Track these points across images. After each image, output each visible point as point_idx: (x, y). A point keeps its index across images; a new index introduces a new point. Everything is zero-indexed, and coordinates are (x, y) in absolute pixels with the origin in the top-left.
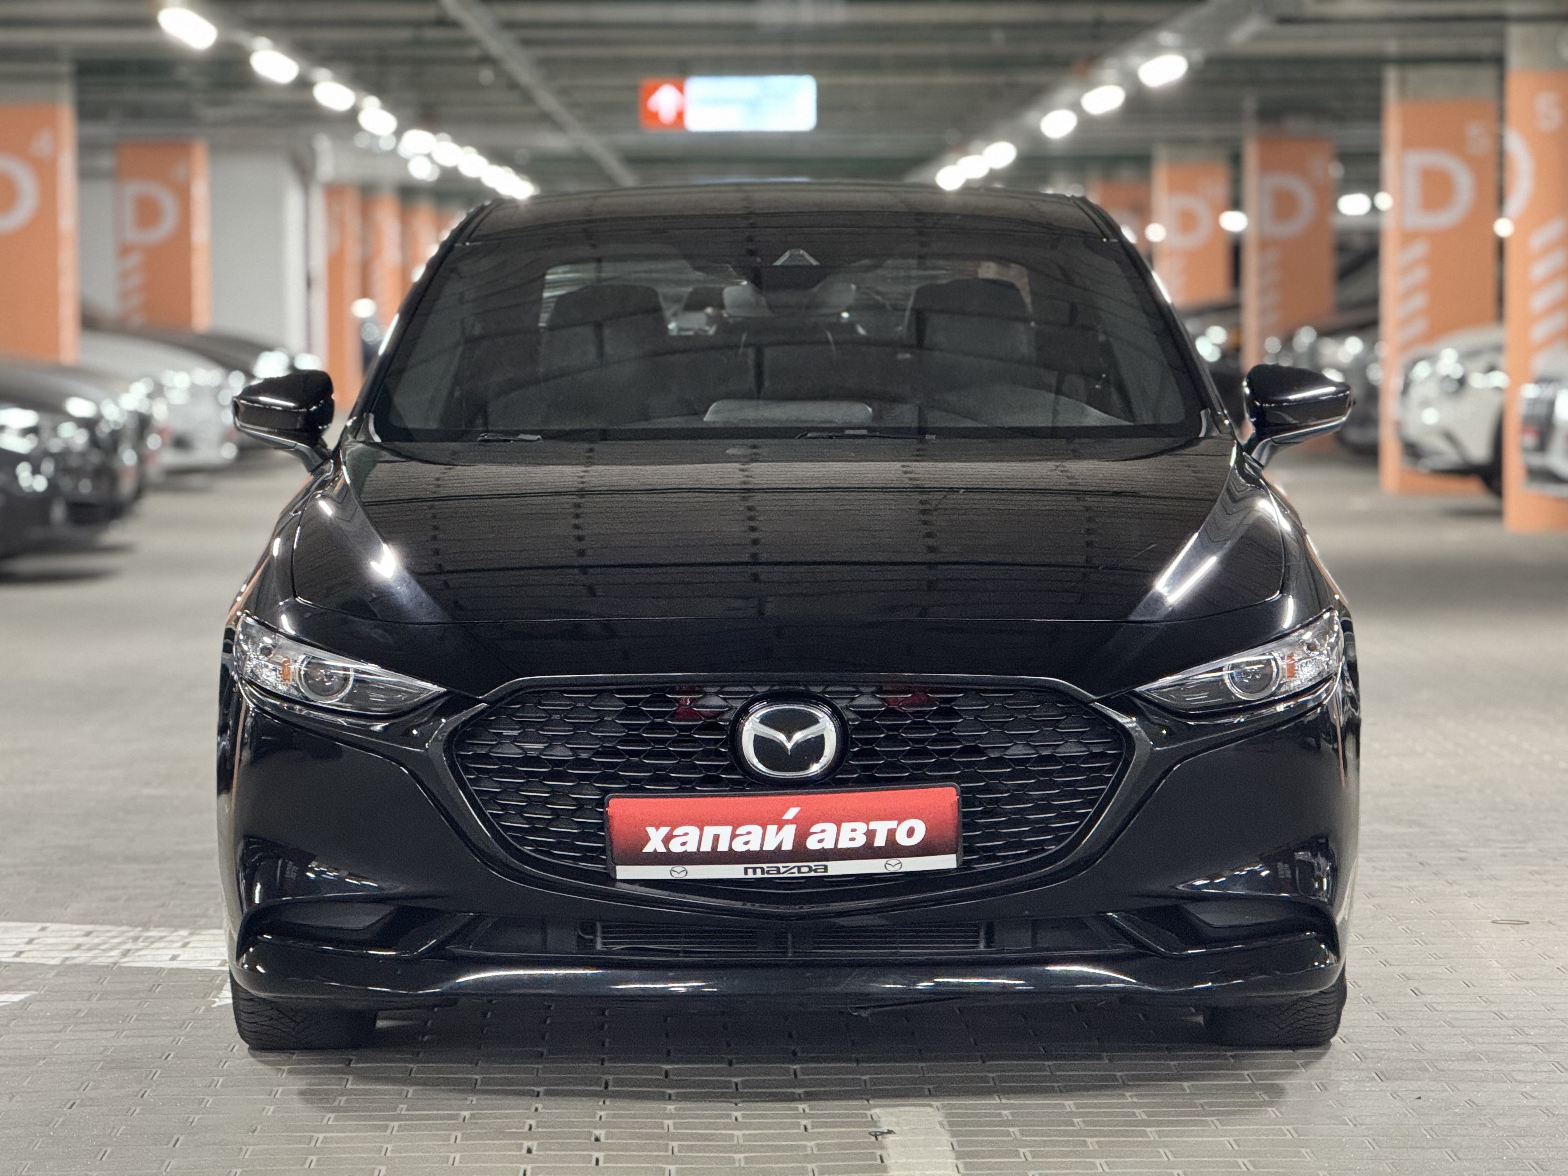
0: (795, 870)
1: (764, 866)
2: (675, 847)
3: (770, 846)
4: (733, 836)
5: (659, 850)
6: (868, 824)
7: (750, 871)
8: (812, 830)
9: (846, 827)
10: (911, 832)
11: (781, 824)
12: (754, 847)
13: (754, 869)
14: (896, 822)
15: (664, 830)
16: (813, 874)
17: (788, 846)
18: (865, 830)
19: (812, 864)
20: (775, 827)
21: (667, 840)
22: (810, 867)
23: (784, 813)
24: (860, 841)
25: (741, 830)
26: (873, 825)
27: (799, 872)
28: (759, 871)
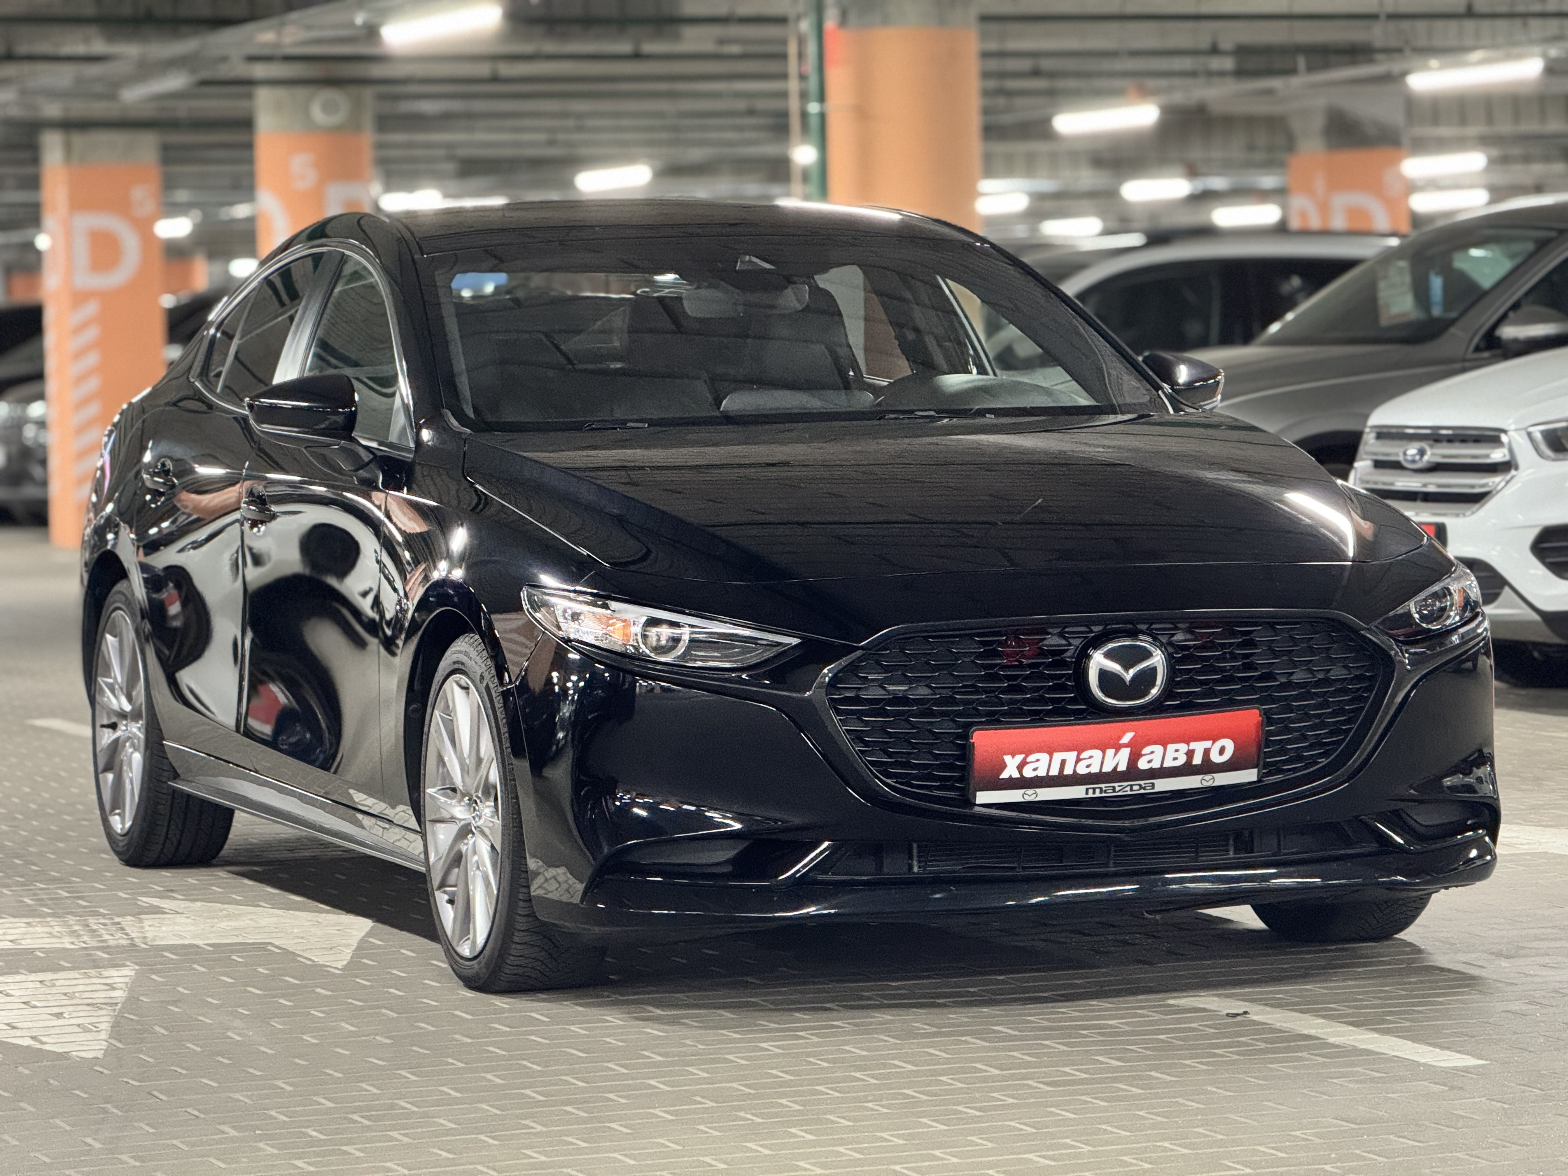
0: (1128, 788)
1: (1103, 786)
2: (1028, 773)
3: (1107, 768)
4: (1078, 760)
5: (1014, 776)
6: (1188, 745)
7: (1091, 791)
8: (1143, 752)
9: (1171, 747)
10: (1222, 751)
11: (1118, 748)
12: (1095, 769)
13: (1094, 789)
14: (1211, 742)
15: (1019, 758)
16: (1142, 791)
17: (1122, 767)
18: (1186, 750)
19: (1142, 783)
20: (1113, 751)
21: (1020, 767)
22: (1140, 785)
23: (1120, 738)
24: (1182, 760)
25: (1084, 755)
26: (1193, 745)
27: (1131, 790)
28: (1098, 791)
